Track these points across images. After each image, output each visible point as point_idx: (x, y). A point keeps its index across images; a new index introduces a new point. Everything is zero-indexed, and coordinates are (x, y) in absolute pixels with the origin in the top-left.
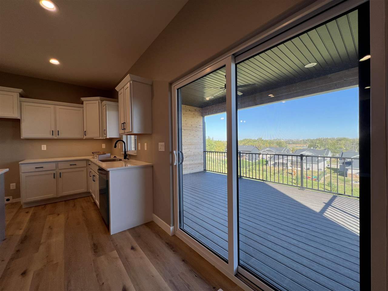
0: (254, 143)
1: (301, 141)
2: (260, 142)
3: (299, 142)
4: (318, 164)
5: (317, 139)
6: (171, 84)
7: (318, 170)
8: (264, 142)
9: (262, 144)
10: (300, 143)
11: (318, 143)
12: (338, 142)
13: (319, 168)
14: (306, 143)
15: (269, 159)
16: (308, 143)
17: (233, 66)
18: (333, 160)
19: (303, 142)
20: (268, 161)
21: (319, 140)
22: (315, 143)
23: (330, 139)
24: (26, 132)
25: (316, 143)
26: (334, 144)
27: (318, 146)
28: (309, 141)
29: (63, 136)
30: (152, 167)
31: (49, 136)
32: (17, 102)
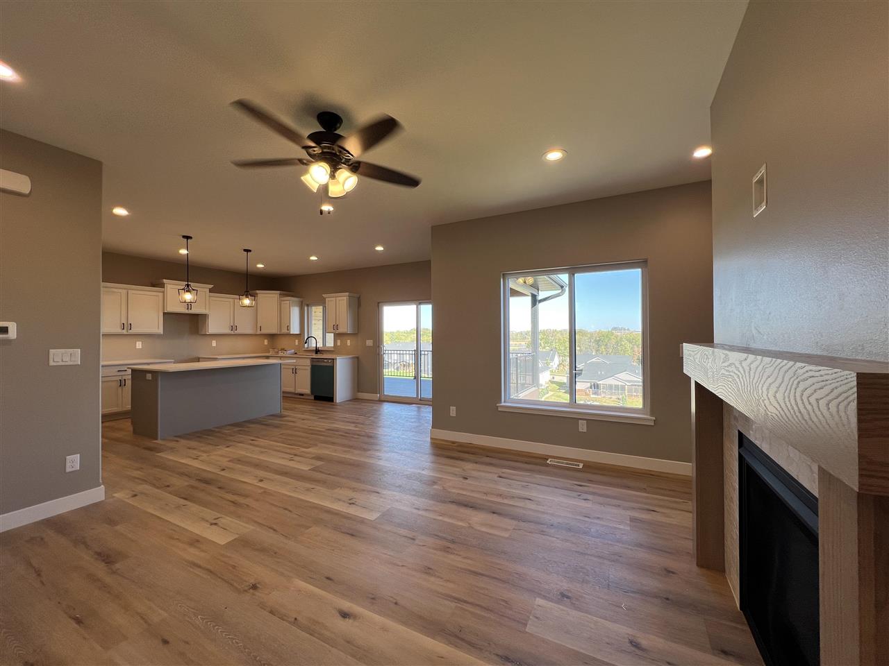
24: (213, 327)
29: (239, 331)
30: (358, 358)
31: (228, 331)
32: (207, 298)
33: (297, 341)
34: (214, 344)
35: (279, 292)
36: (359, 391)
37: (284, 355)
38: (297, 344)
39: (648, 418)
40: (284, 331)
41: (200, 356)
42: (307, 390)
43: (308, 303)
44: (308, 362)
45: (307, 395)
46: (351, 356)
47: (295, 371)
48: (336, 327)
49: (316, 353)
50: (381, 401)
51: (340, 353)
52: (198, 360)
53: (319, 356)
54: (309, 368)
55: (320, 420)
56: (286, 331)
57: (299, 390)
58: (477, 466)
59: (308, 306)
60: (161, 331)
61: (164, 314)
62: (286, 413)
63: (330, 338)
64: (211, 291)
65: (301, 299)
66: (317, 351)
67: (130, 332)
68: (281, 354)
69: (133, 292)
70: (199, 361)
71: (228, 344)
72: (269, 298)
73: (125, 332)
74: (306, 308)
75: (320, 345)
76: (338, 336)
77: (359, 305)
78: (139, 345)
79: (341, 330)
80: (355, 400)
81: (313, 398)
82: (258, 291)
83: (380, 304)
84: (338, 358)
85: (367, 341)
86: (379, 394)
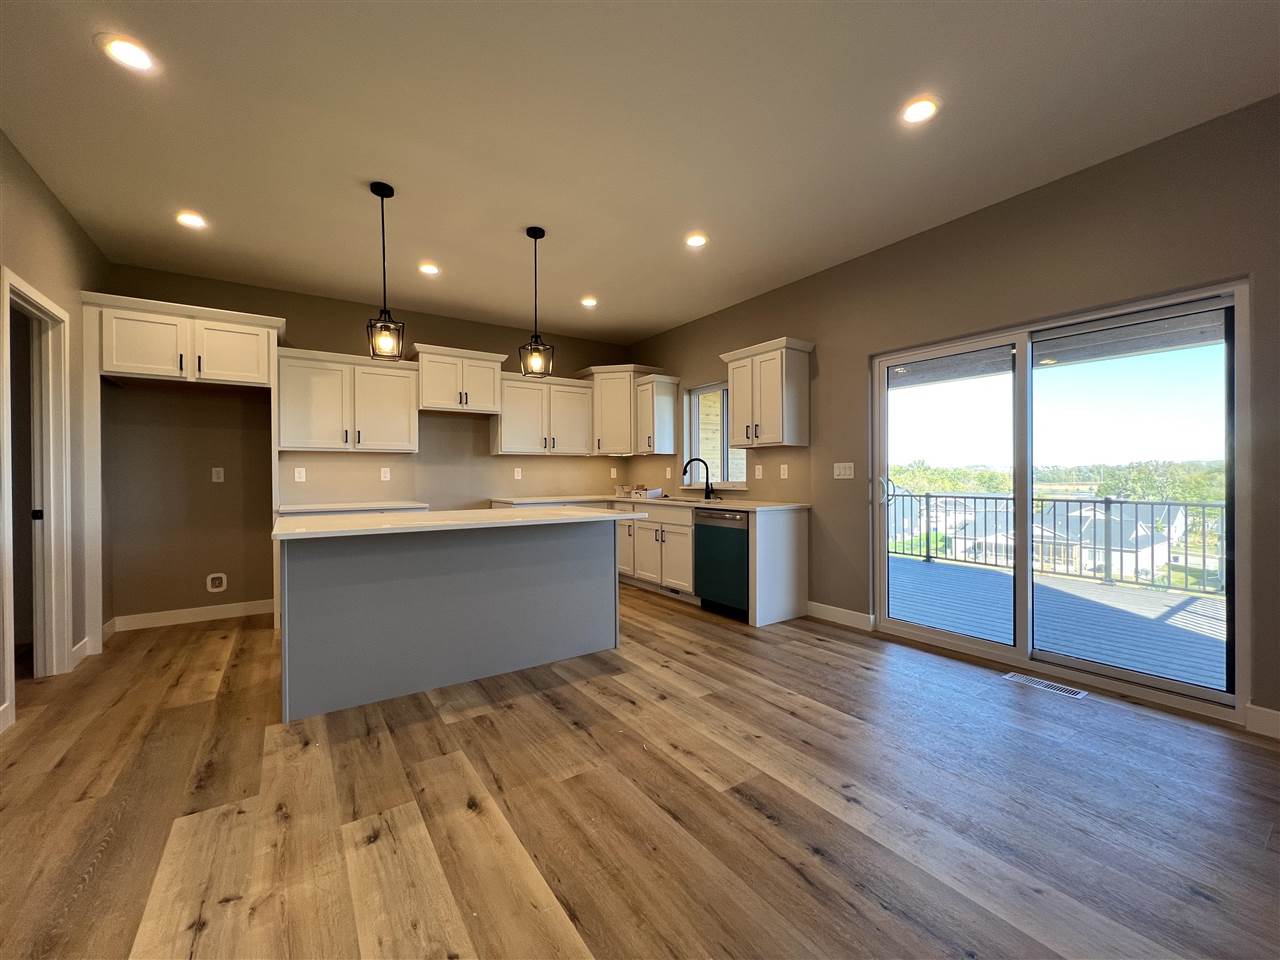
0: (897, 476)
1: (1069, 472)
2: (917, 474)
3: (1064, 476)
4: (1136, 552)
5: (1131, 467)
6: (872, 358)
7: (1137, 572)
8: (933, 474)
9: (925, 482)
10: (1065, 480)
11: (1134, 481)
12: (1212, 479)
13: (1140, 568)
14: (1089, 479)
15: (953, 531)
16: (1096, 480)
17: (1030, 345)
18: (1193, 543)
19: (1075, 477)
20: (950, 539)
21: (1138, 468)
22: (1123, 480)
23: (1182, 466)
24: (510, 439)
25: (1126, 481)
26: (1198, 483)
27: (1134, 491)
28: (1099, 473)
29: (559, 450)
30: (809, 510)
31: (539, 450)
32: (498, 381)
33: (669, 469)
34: (518, 474)
35: (631, 367)
36: (811, 598)
37: (641, 500)
38: (669, 476)
40: (644, 449)
41: (494, 498)
42: (686, 583)
43: (688, 387)
44: (687, 518)
45: (686, 594)
46: (790, 506)
47: (661, 537)
48: (753, 430)
49: (707, 497)
50: (882, 637)
51: (763, 499)
52: (489, 504)
53: (714, 504)
54: (690, 531)
55: (714, 709)
56: (648, 449)
57: (671, 581)
59: (690, 392)
60: (414, 447)
61: (422, 413)
62: (629, 653)
63: (739, 459)
64: (505, 367)
65: (675, 380)
66: (709, 492)
67: (360, 447)
68: (635, 497)
69: (367, 369)
70: (491, 507)
71: (544, 474)
72: (614, 381)
73: (350, 447)
74: (686, 398)
75: (715, 479)
76: (757, 453)
77: (813, 371)
78: (386, 474)
79: (768, 438)
81: (698, 602)
82: (594, 369)
84: (758, 509)
85: (836, 465)
86: (872, 617)
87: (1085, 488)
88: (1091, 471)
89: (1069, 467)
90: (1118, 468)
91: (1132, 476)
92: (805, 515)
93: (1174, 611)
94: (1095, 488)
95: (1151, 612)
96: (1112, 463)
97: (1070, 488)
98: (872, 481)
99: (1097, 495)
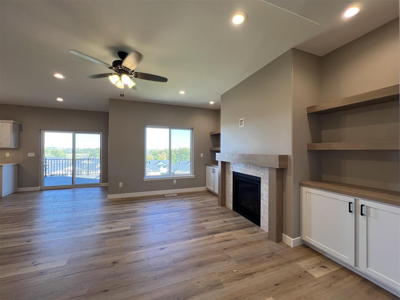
3: (80, 151)
6: (40, 130)
11: (97, 153)
14: (87, 152)
19: (83, 151)
30: (18, 165)
36: (18, 187)
39: (193, 176)
46: (13, 164)
50: (42, 190)
58: (144, 203)
77: (20, 130)
80: (15, 193)
83: (42, 131)
84: (4, 165)
85: (28, 153)
86: (40, 187)
87: (86, 155)
88: (87, 150)
89: (82, 149)
90: (94, 149)
91: (97, 152)
92: (17, 166)
93: (97, 178)
94: (88, 155)
95: (94, 178)
96: (93, 148)
97: (82, 155)
98: (40, 157)
99: (89, 157)
